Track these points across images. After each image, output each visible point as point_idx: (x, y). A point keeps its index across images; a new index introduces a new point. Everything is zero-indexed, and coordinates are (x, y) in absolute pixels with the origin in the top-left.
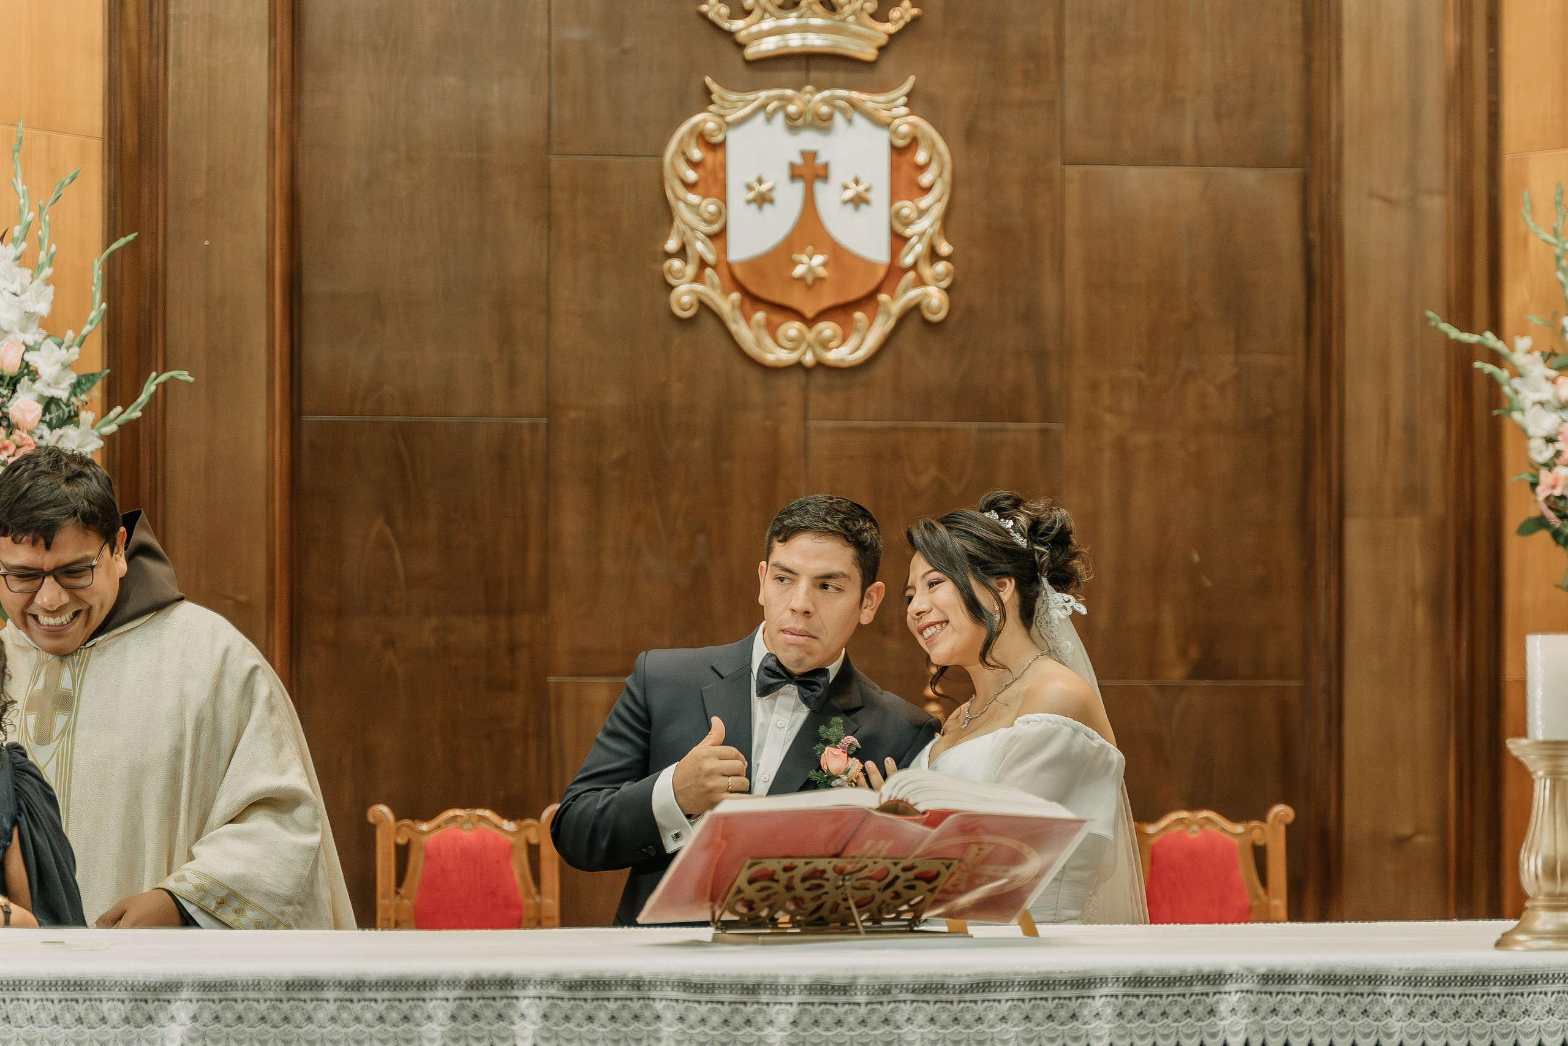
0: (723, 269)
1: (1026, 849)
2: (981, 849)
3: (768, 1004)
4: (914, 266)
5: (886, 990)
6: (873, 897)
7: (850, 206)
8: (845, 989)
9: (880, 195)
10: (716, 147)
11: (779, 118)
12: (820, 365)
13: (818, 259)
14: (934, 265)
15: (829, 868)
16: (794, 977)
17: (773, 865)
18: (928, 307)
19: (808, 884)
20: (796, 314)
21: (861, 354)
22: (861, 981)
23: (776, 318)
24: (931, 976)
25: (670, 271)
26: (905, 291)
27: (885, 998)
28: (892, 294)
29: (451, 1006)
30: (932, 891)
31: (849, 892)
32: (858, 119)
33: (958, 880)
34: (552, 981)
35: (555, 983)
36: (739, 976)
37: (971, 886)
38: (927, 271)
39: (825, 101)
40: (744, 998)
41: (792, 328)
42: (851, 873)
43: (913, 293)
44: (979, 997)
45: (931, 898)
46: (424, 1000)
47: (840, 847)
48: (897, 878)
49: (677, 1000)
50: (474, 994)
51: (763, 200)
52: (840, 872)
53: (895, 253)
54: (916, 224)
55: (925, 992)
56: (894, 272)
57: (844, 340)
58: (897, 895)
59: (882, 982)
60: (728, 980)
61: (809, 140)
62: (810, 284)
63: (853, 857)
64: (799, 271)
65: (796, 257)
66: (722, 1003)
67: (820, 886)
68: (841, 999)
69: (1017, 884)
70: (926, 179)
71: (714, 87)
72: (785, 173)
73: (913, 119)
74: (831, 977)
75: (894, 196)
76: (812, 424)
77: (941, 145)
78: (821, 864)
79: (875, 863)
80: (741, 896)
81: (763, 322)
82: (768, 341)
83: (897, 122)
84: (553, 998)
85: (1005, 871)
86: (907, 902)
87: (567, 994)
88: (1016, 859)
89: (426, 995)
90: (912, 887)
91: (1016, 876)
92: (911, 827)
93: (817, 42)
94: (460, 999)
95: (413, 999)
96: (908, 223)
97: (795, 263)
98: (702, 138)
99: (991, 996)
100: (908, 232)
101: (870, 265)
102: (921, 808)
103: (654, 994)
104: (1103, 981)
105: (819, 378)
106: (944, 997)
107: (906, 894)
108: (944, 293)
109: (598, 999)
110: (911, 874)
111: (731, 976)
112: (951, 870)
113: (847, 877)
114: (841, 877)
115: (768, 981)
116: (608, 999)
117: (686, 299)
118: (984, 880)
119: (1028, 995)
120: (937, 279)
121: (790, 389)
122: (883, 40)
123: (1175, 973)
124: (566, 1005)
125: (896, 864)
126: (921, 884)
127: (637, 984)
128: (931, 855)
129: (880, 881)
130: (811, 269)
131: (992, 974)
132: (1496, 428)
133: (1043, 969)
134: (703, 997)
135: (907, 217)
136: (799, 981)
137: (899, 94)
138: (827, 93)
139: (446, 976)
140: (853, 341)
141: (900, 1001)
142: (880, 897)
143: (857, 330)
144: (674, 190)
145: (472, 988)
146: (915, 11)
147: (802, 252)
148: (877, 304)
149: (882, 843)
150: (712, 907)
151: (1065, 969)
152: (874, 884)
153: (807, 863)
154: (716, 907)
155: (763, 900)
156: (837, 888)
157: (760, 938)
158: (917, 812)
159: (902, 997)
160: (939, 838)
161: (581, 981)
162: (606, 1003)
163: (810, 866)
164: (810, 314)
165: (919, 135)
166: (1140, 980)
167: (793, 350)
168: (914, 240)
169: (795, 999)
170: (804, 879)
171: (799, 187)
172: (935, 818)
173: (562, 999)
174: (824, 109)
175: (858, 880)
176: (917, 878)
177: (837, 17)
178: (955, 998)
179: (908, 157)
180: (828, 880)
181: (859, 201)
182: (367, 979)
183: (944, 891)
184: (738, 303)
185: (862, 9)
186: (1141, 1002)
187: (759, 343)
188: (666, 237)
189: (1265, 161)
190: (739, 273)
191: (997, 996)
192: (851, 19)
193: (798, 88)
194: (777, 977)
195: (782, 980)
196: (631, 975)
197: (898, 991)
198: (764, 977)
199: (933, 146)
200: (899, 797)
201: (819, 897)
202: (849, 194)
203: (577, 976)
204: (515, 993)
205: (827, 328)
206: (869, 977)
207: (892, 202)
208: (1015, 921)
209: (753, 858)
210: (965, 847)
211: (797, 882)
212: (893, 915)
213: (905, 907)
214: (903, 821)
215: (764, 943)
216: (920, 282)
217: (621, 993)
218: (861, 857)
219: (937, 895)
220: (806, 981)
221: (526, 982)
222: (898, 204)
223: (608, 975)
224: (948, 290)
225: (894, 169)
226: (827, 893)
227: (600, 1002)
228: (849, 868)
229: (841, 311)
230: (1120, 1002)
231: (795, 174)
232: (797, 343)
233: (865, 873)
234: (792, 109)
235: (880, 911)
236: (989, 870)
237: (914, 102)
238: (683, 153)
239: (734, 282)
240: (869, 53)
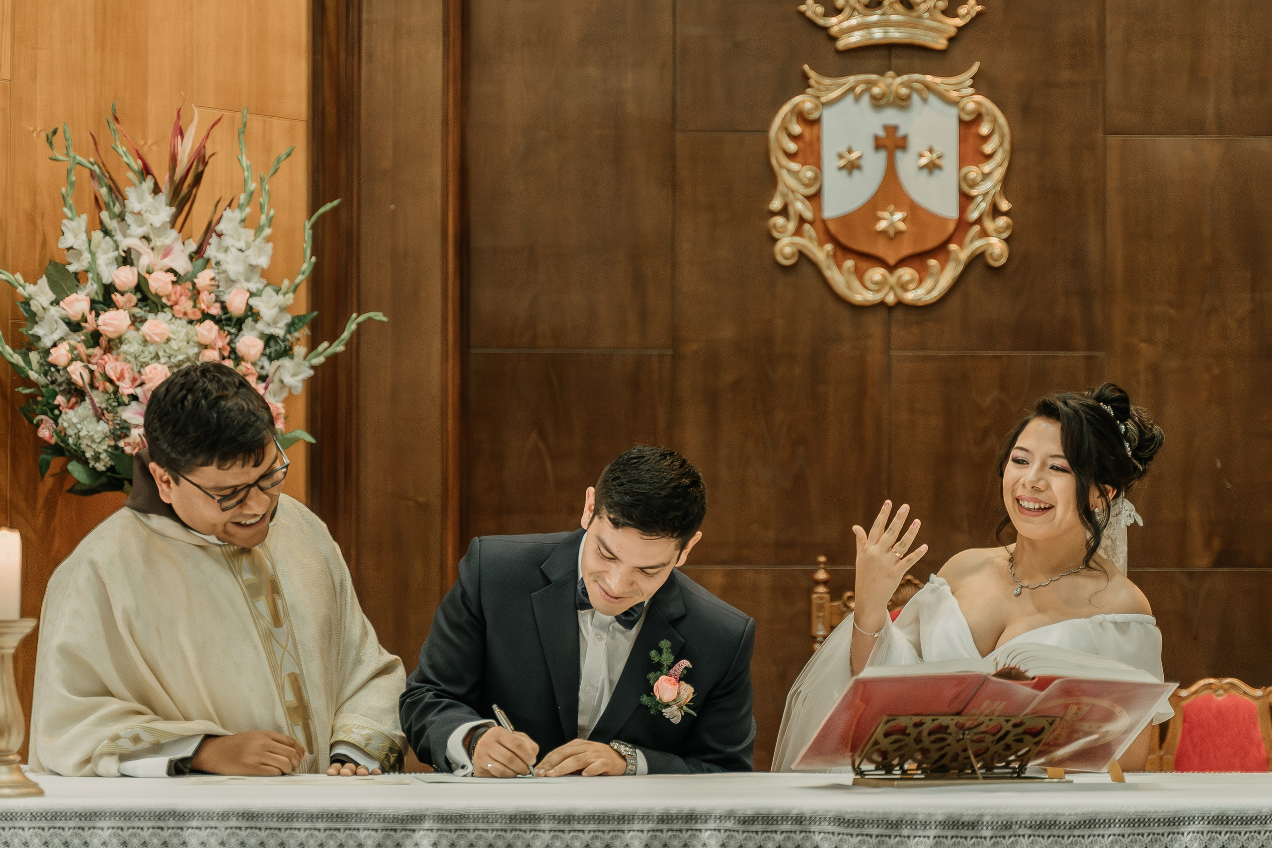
0: (818, 224)
1: (1118, 709)
2: (1079, 709)
3: (909, 837)
4: (979, 221)
5: (1008, 826)
6: (988, 749)
7: (925, 171)
8: (973, 825)
9: (950, 162)
10: (813, 123)
11: (866, 99)
12: (900, 304)
13: (898, 216)
14: (996, 220)
15: (952, 725)
16: (930, 815)
17: (905, 721)
18: (991, 254)
19: (933, 737)
20: (880, 262)
21: (936, 294)
22: (986, 819)
23: (863, 264)
24: (1045, 814)
25: (775, 226)
26: (972, 241)
27: (1007, 833)
28: (961, 245)
29: (645, 836)
30: (1037, 744)
31: (968, 743)
32: (932, 99)
33: (1059, 735)
34: (729, 815)
35: (732, 819)
36: (884, 813)
37: (1069, 740)
38: (989, 225)
39: (903, 84)
40: (888, 832)
41: (877, 273)
42: (970, 729)
43: (979, 244)
44: (1086, 832)
45: (1036, 749)
46: (623, 831)
47: (961, 708)
48: (1008, 733)
49: (833, 833)
50: (664, 827)
51: (852, 167)
52: (961, 727)
53: (963, 210)
54: (980, 185)
55: (1040, 827)
56: (963, 225)
57: (921, 282)
58: (1008, 747)
59: (1004, 819)
60: (875, 817)
61: (891, 116)
62: (892, 237)
63: (973, 715)
64: (882, 225)
65: (881, 214)
66: (871, 836)
67: (943, 739)
68: (970, 833)
69: (1108, 738)
70: (988, 148)
71: (812, 74)
72: (870, 144)
73: (979, 98)
74: (962, 815)
75: (963, 161)
76: (893, 353)
77: (1002, 119)
78: (945, 720)
79: (990, 720)
80: (877, 747)
81: (853, 269)
82: (856, 284)
83: (965, 100)
84: (730, 830)
85: (1100, 727)
86: (1015, 753)
87: (741, 828)
88: (1109, 717)
89: (625, 827)
90: (1020, 741)
91: (1108, 732)
92: (1022, 690)
93: (896, 35)
94: (653, 831)
95: (614, 831)
96: (974, 185)
97: (879, 219)
98: (801, 116)
99: (1096, 832)
100: (974, 192)
101: (943, 221)
102: (1030, 674)
103: (813, 828)
104: (1191, 820)
105: (898, 315)
106: (1056, 832)
107: (1015, 746)
108: (1004, 242)
109: (767, 832)
110: (1020, 730)
111: (878, 813)
112: (1053, 726)
113: (967, 732)
114: (962, 732)
115: (908, 818)
116: (776, 832)
117: (788, 250)
118: (1080, 734)
119: (1128, 831)
120: (998, 232)
121: (875, 325)
122: (952, 32)
123: (1251, 813)
124: (740, 837)
125: (1007, 721)
126: (1027, 738)
127: (799, 819)
128: (1036, 714)
129: (994, 735)
130: (892, 224)
131: (1097, 814)
133: (1140, 810)
134: (855, 831)
135: (973, 180)
136: (933, 819)
137: (966, 77)
138: (905, 78)
139: (641, 812)
140: (928, 283)
141: (1019, 836)
142: (993, 749)
143: (932, 275)
144: (778, 160)
145: (663, 822)
146: (979, 8)
147: (884, 210)
148: (948, 252)
149: (997, 703)
150: (852, 756)
151: (1159, 809)
152: (989, 738)
153: (933, 720)
154: (856, 756)
155: (895, 750)
156: (958, 741)
157: (896, 783)
158: (1027, 678)
159: (1021, 832)
160: (1045, 700)
161: (754, 817)
162: (774, 835)
163: (936, 723)
164: (892, 261)
165: (983, 110)
166: (1222, 819)
167: (878, 291)
168: (979, 199)
169: (932, 833)
170: (930, 733)
171: (882, 156)
172: (1042, 683)
173: (738, 831)
174: (904, 91)
175: (975, 734)
176: (1025, 732)
177: (914, 14)
178: (1066, 833)
179: (973, 130)
180: (950, 734)
181: (932, 167)
182: (577, 813)
183: (1047, 744)
184: (831, 253)
185: (935, 7)
186: (1223, 838)
187: (849, 287)
188: (770, 198)
190: (832, 228)
191: (1101, 832)
192: (927, 15)
193: (882, 73)
194: (916, 814)
195: (920, 817)
196: (795, 812)
197: (1017, 827)
198: (905, 814)
199: (995, 121)
200: (1012, 665)
201: (942, 748)
202: (924, 161)
203: (749, 813)
204: (698, 826)
205: (906, 273)
206: (993, 815)
207: (960, 168)
208: (1105, 769)
209: (889, 715)
210: (1066, 707)
211: (924, 735)
212: (1004, 764)
213: (1012, 758)
214: (1016, 685)
215: (898, 787)
216: (984, 234)
217: (786, 827)
218: (980, 715)
219: (1040, 747)
220: (940, 818)
221: (708, 817)
222: (965, 170)
223: (775, 812)
224: (1007, 240)
225: (962, 139)
226: (949, 745)
227: (769, 834)
228: (968, 724)
229: (917, 259)
230: (1206, 838)
231: (879, 145)
232: (881, 285)
233: (982, 728)
234: (876, 90)
235: (992, 760)
236: (1086, 726)
237: (979, 83)
238: (785, 129)
239: (828, 236)
240: (941, 43)
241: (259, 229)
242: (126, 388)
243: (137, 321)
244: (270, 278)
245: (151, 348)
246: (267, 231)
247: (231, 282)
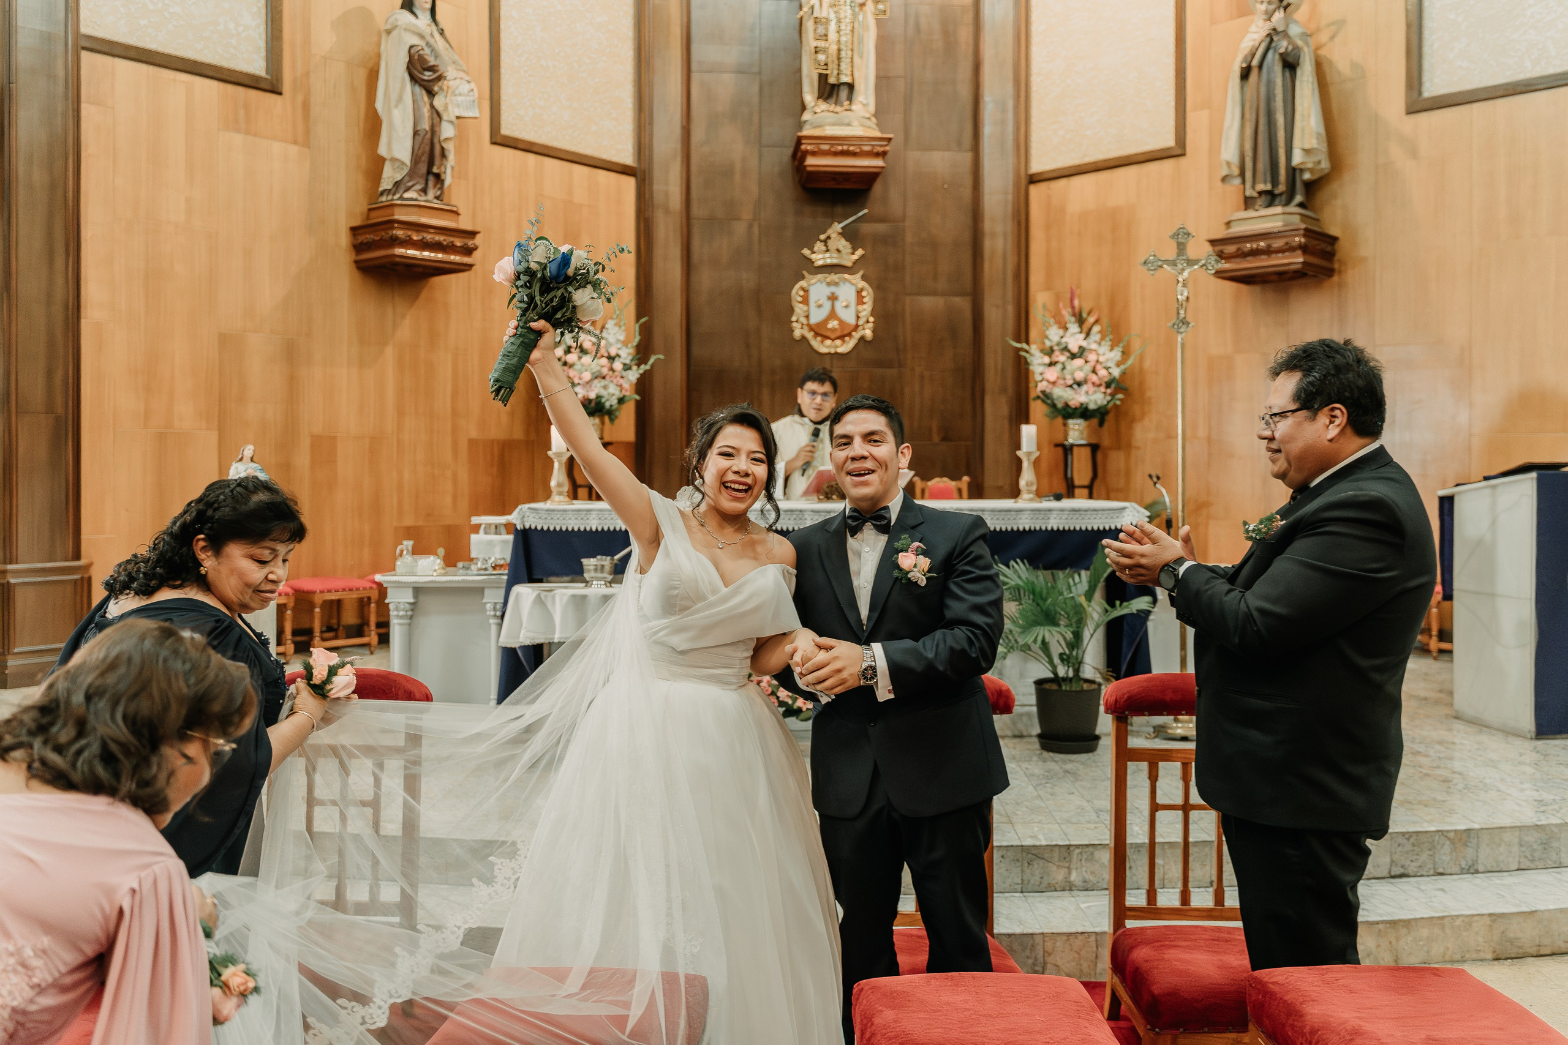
0: (808, 325)
4: (863, 325)
7: (844, 308)
9: (853, 305)
10: (806, 291)
11: (824, 283)
12: (836, 353)
13: (835, 323)
14: (868, 325)
18: (866, 337)
20: (829, 338)
21: (848, 349)
23: (823, 339)
25: (793, 326)
26: (860, 332)
28: (856, 333)
32: (847, 283)
38: (866, 326)
39: (837, 278)
41: (828, 342)
43: (863, 333)
51: (820, 306)
53: (857, 321)
54: (863, 313)
56: (857, 326)
57: (843, 345)
61: (833, 289)
62: (833, 330)
64: (830, 326)
65: (829, 322)
70: (866, 300)
71: (806, 274)
72: (826, 298)
73: (863, 283)
75: (858, 304)
77: (870, 290)
81: (820, 341)
82: (821, 346)
83: (858, 284)
93: (835, 261)
97: (829, 324)
98: (802, 289)
100: (861, 315)
101: (849, 325)
105: (836, 356)
108: (871, 332)
117: (798, 334)
120: (869, 328)
122: (854, 261)
130: (833, 325)
132: (1027, 371)
135: (860, 311)
137: (858, 276)
138: (838, 276)
140: (845, 345)
143: (847, 343)
144: (794, 304)
146: (863, 253)
147: (831, 321)
148: (852, 335)
164: (833, 338)
165: (864, 287)
168: (863, 317)
171: (830, 303)
174: (837, 281)
177: (840, 254)
179: (861, 294)
181: (847, 307)
184: (813, 336)
185: (848, 252)
187: (818, 347)
188: (791, 316)
189: (961, 294)
190: (813, 327)
192: (845, 255)
199: (868, 291)
202: (844, 304)
205: (838, 342)
207: (856, 307)
216: (864, 329)
222: (858, 307)
225: (857, 297)
229: (842, 337)
231: (829, 299)
232: (829, 347)
234: (828, 280)
237: (864, 278)
238: (797, 293)
239: (811, 328)
240: (849, 264)
241: (620, 327)
242: (576, 381)
243: (580, 358)
244: (625, 343)
245: (584, 368)
246: (623, 328)
247: (611, 345)
